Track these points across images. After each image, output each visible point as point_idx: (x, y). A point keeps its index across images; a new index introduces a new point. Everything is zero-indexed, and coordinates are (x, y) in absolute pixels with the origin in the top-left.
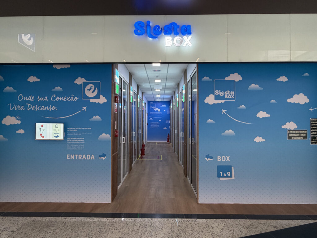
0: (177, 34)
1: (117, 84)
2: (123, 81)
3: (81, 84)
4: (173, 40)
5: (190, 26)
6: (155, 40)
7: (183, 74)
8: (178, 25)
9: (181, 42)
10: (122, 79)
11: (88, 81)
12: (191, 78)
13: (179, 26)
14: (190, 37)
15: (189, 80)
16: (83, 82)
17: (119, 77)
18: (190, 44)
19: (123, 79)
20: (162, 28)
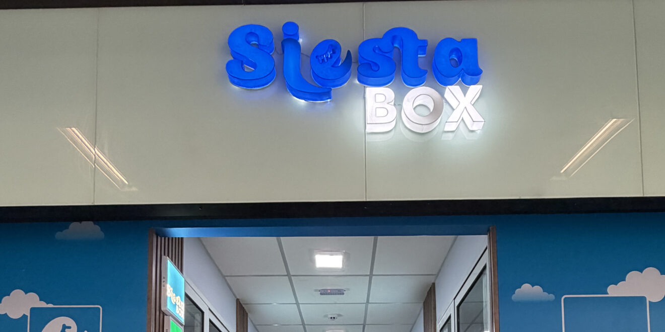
0: (415, 78)
1: (172, 321)
2: (210, 321)
3: (25, 316)
4: (398, 103)
5: (474, 42)
6: (321, 105)
7: (421, 305)
8: (420, 37)
9: (437, 111)
10: (203, 313)
11: (51, 306)
12: (458, 307)
13: (425, 42)
14: (475, 90)
15: (450, 317)
16: (33, 310)
17: (187, 296)
18: (476, 116)
19: (208, 316)
20: (349, 52)
